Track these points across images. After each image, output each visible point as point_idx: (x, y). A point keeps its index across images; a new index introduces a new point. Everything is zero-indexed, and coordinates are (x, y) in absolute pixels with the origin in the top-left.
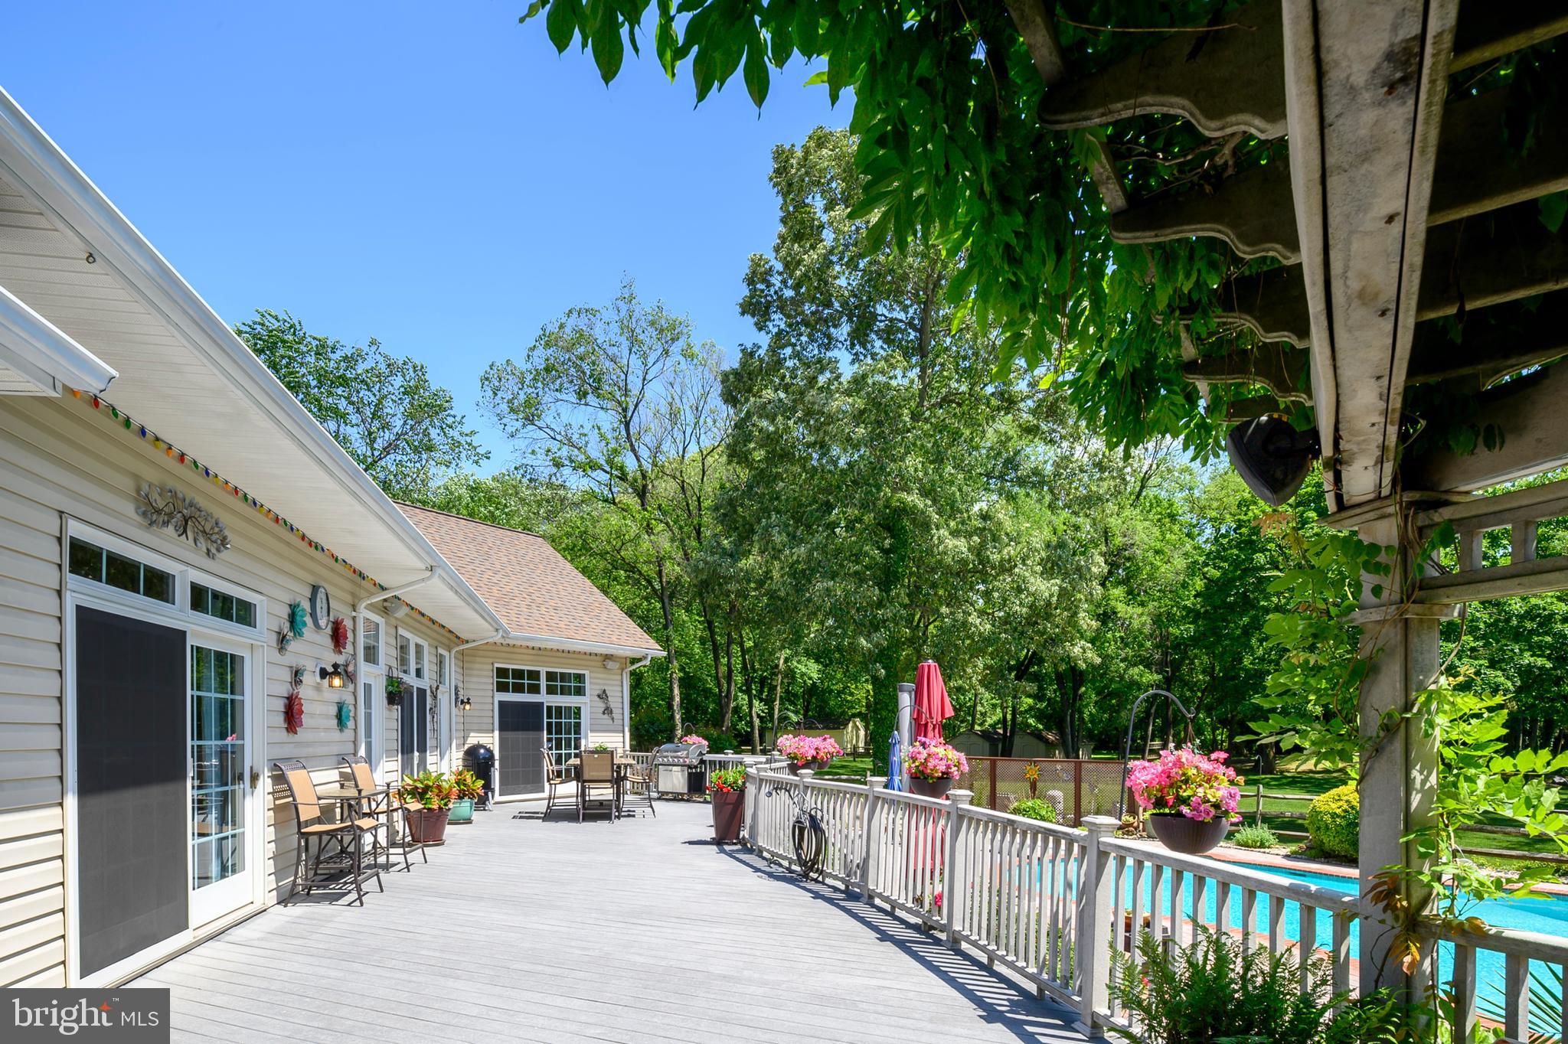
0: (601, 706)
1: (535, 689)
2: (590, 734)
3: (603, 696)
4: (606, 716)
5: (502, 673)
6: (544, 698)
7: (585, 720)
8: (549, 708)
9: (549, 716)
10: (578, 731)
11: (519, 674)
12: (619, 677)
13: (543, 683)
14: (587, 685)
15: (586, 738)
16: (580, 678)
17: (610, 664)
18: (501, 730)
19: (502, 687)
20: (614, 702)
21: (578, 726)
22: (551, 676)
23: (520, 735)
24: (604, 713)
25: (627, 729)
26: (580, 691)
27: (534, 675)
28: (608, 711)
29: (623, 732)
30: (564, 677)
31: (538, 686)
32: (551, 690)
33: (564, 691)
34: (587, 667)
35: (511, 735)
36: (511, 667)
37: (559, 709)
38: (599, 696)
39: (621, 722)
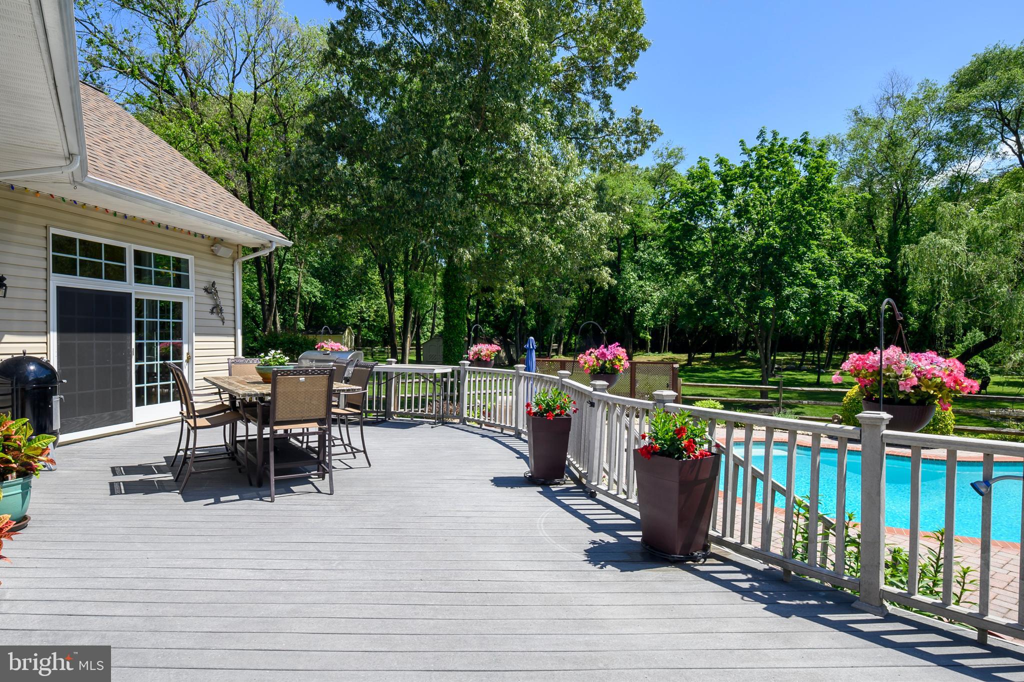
0: (208, 302)
1: (118, 274)
2: (195, 338)
3: (211, 290)
4: (214, 316)
5: (62, 244)
6: (129, 286)
7: (188, 320)
8: (139, 302)
9: (139, 314)
10: (178, 334)
11: (90, 248)
12: (230, 268)
13: (130, 266)
14: (192, 274)
15: (190, 342)
16: (180, 264)
17: (222, 251)
18: (62, 329)
19: (62, 267)
20: (225, 300)
21: (178, 328)
22: (140, 257)
23: (94, 340)
24: (212, 312)
25: (239, 332)
26: (181, 282)
27: (117, 253)
28: (217, 309)
29: (235, 335)
30: (161, 260)
31: (123, 269)
32: (140, 277)
33: (162, 280)
34: (190, 251)
35: (77, 339)
36: (78, 236)
37: (152, 303)
38: (206, 290)
39: (232, 324)
